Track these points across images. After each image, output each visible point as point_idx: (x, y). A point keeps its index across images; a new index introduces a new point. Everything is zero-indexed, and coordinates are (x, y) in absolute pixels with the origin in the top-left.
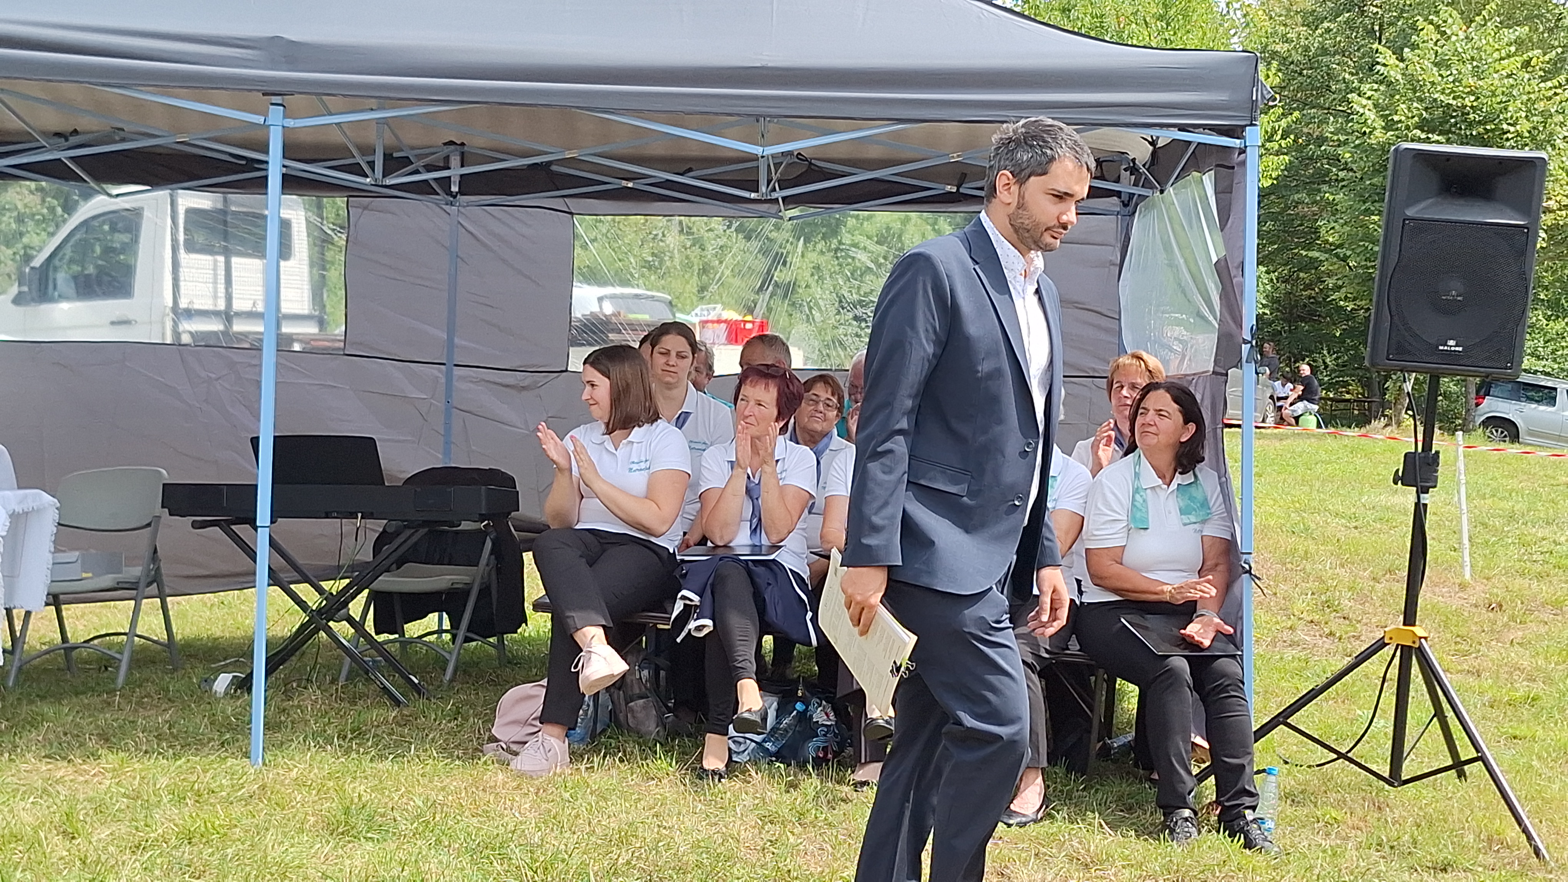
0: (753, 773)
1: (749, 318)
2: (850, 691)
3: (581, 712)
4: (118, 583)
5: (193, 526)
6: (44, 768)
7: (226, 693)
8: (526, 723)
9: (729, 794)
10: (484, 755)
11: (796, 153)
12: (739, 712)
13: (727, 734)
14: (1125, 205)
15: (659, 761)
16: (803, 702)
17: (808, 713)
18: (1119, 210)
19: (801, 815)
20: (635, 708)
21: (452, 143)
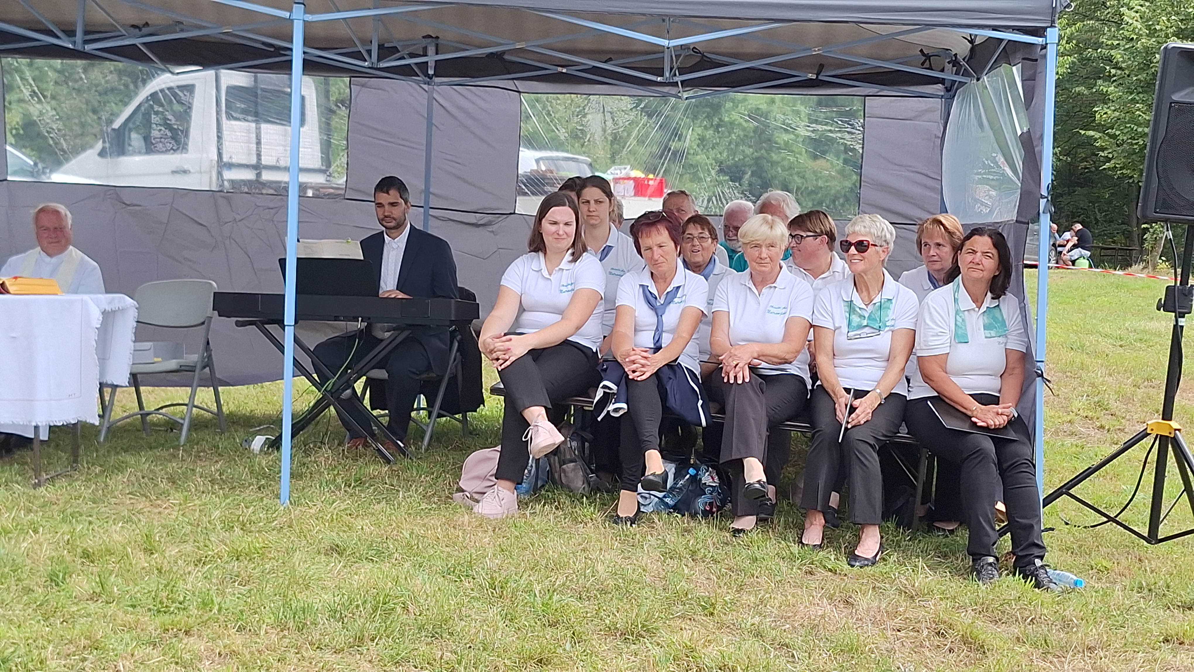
0: (656, 521)
1: (652, 177)
2: (732, 460)
3: (526, 471)
4: (180, 366)
5: (237, 326)
6: (128, 502)
7: (261, 450)
8: (485, 478)
9: (638, 535)
10: (453, 502)
11: (691, 47)
12: (646, 474)
13: (636, 491)
14: (948, 90)
15: (585, 510)
17: (699, 477)
18: (943, 94)
19: (693, 553)
20: (567, 469)
21: (429, 36)
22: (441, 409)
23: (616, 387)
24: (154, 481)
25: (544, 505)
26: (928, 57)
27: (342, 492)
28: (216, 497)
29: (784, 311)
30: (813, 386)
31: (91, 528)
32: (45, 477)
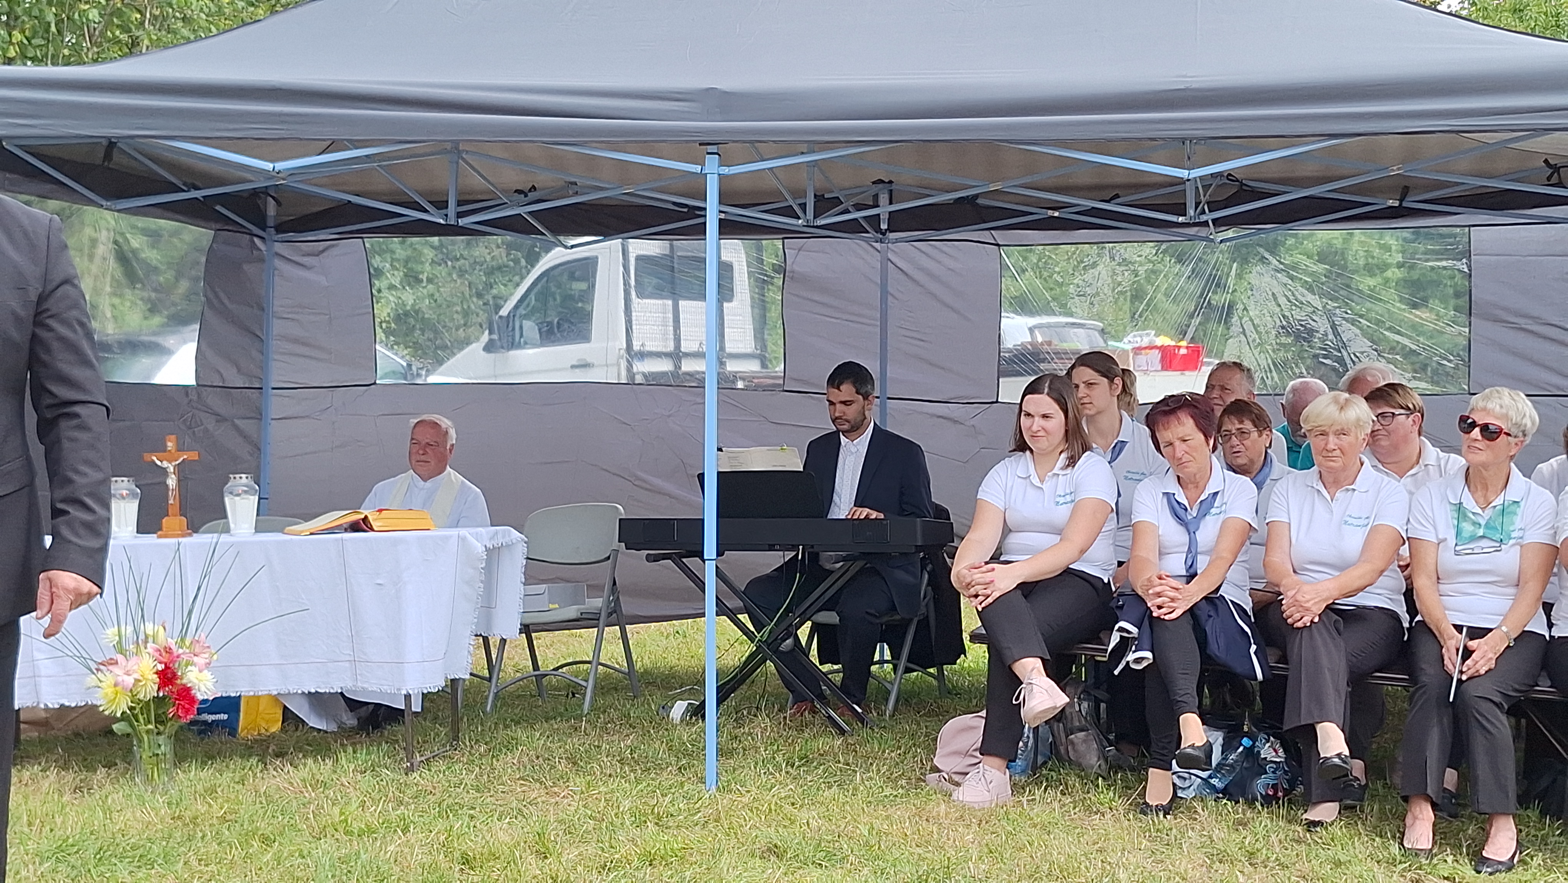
0: (1199, 810)
1: (1183, 344)
2: (1300, 725)
3: (1021, 744)
4: (581, 614)
5: (648, 561)
6: (519, 790)
7: (682, 721)
8: (967, 754)
9: (1174, 830)
10: (926, 785)
11: (1226, 174)
12: (1182, 746)
13: (1171, 769)
15: (1102, 795)
16: (1249, 738)
17: (1256, 750)
19: (1251, 854)
20: (1076, 741)
21: (881, 181)
22: (909, 661)
23: (1137, 630)
24: (550, 762)
25: (1046, 789)
26: (1556, 169)
27: (783, 773)
28: (626, 782)
29: (1366, 522)
30: (1411, 623)
31: (472, 824)
32: (419, 759)
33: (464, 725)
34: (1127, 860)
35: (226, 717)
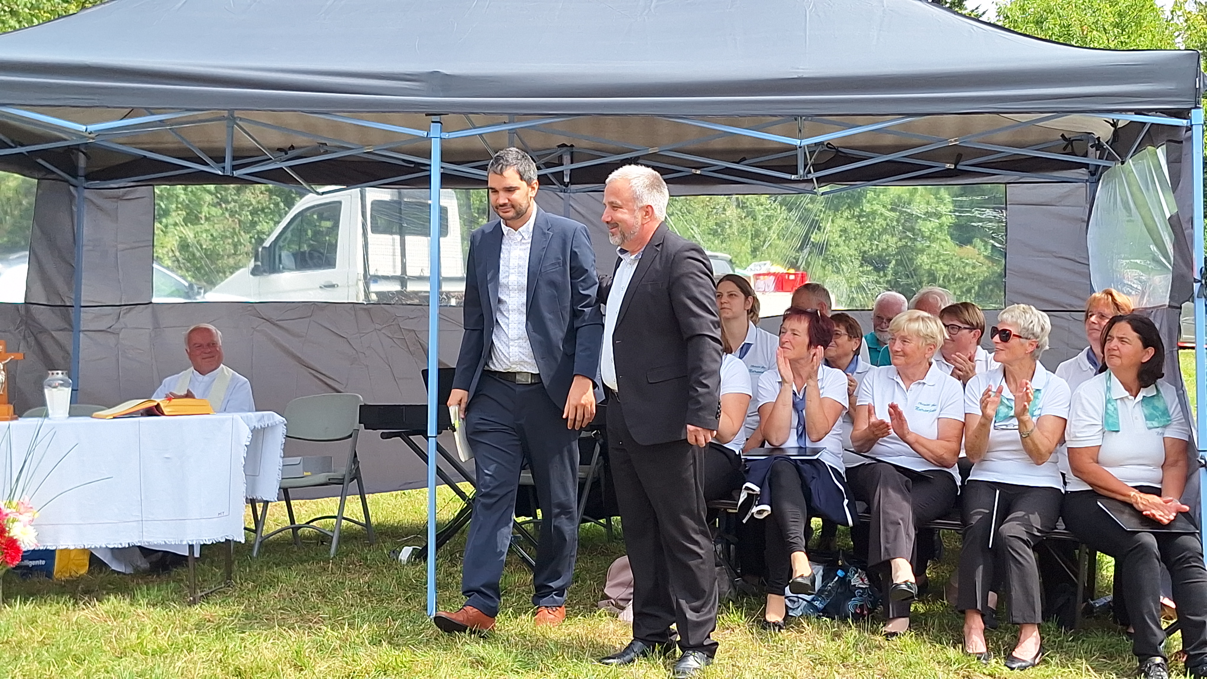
0: (805, 625)
1: (792, 271)
2: (879, 561)
4: (329, 479)
5: (382, 438)
6: (280, 617)
7: (408, 562)
9: (787, 641)
10: (599, 609)
11: (825, 143)
12: (794, 578)
13: (784, 594)
14: (1092, 174)
15: (732, 615)
16: (843, 570)
17: (848, 579)
18: (1087, 178)
19: (844, 658)
21: (564, 145)
22: (584, 514)
24: (304, 596)
26: (1069, 142)
28: (364, 610)
31: (243, 645)
32: (200, 594)
33: (235, 567)
34: (751, 664)
35: (43, 562)
